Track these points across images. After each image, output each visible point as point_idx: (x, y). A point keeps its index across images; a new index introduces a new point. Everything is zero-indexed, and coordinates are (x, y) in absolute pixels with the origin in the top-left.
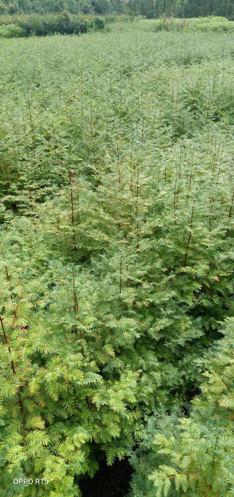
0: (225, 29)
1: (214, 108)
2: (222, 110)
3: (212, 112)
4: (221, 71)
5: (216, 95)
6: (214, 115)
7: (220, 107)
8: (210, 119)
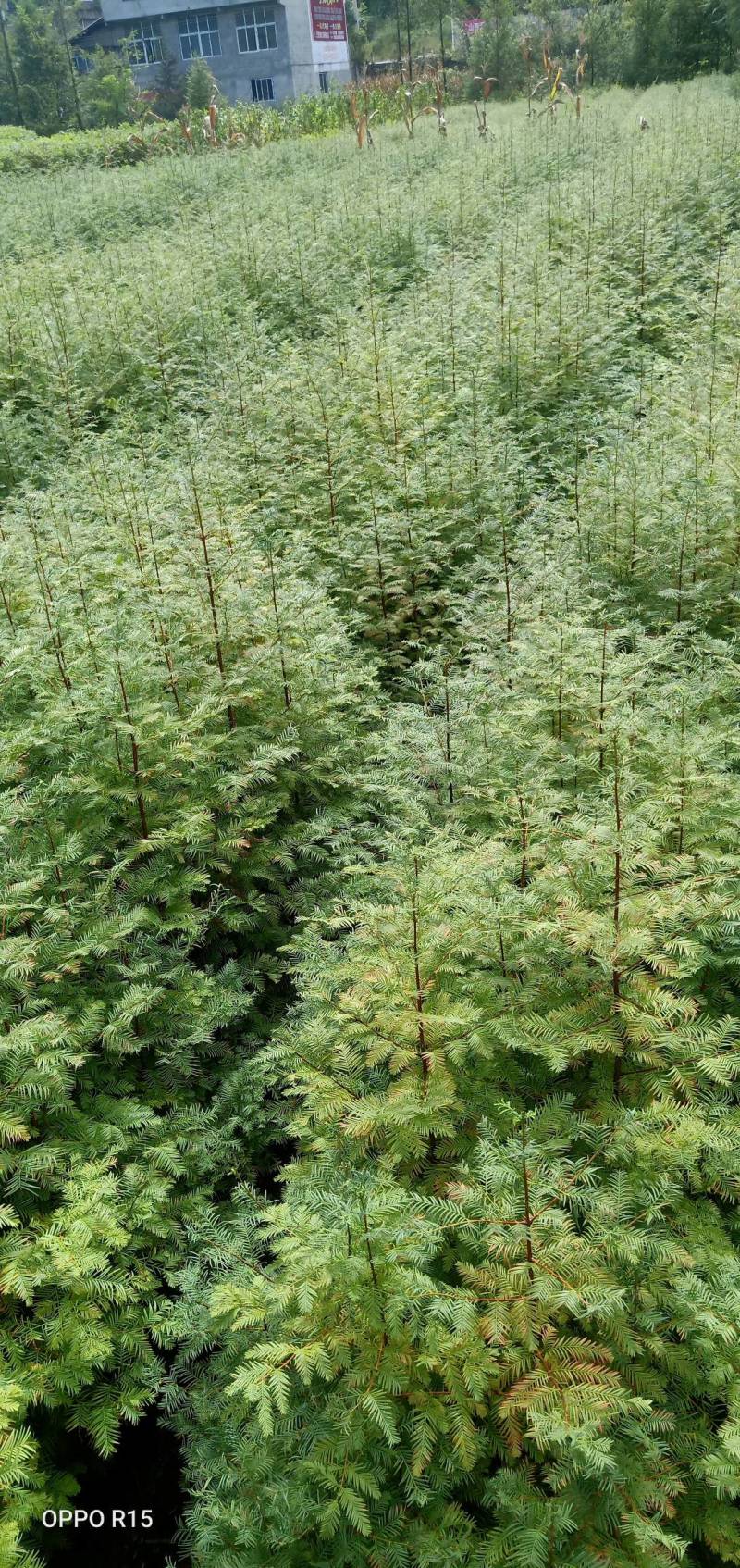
0: (37, 164)
1: (83, 394)
2: (108, 395)
3: (81, 405)
4: (67, 286)
5: (75, 355)
6: (89, 415)
7: (100, 389)
8: (81, 425)
